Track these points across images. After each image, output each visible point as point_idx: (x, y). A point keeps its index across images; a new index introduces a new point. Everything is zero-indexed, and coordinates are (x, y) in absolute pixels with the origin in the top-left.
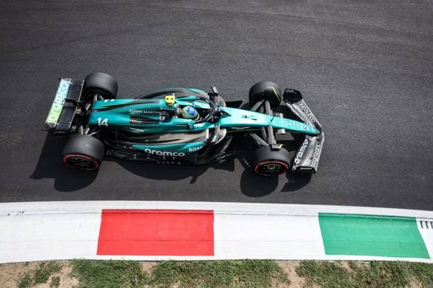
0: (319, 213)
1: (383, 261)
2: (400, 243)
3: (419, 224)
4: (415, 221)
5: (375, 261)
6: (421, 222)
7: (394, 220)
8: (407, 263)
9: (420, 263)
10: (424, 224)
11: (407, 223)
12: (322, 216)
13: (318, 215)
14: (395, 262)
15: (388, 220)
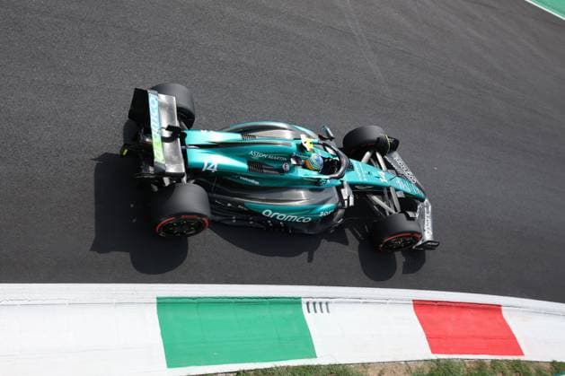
0: (158, 298)
1: (255, 370)
2: (279, 339)
3: (304, 307)
4: (300, 303)
5: (244, 371)
6: (308, 303)
7: (271, 303)
8: (288, 368)
9: (303, 367)
10: (311, 306)
11: (289, 306)
12: (162, 303)
13: (155, 301)
14: (271, 369)
15: (262, 303)
